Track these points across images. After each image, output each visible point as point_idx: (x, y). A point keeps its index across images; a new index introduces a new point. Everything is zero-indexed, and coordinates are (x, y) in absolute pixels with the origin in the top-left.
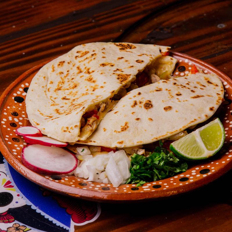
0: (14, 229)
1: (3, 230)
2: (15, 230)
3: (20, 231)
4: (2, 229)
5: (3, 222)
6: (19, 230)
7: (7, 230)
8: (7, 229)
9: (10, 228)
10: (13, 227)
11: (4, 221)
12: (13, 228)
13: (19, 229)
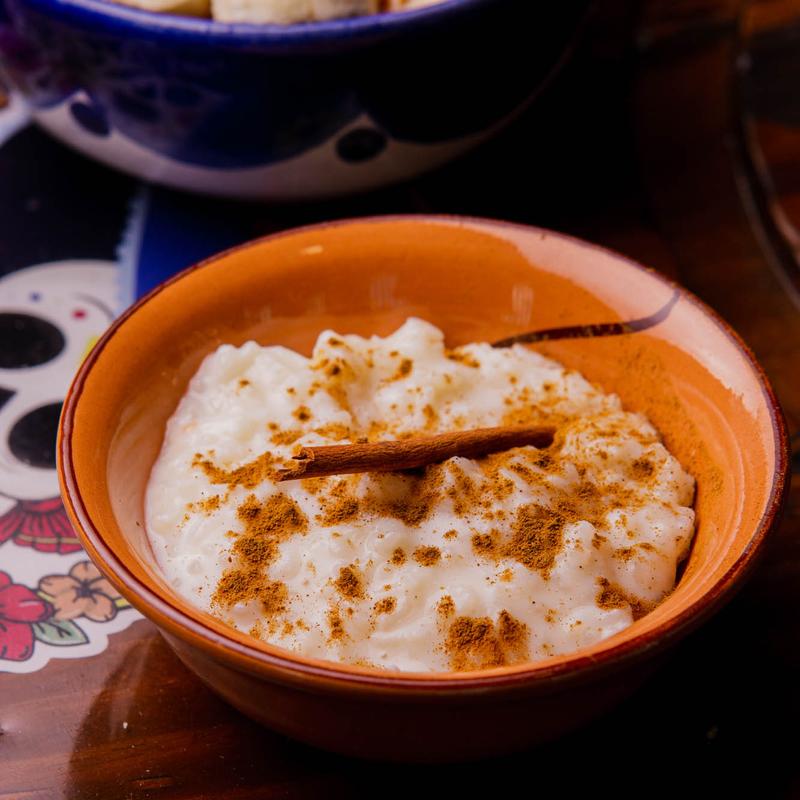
0: (73, 587)
1: (18, 586)
2: (73, 594)
3: (95, 601)
4: (17, 579)
5: (33, 545)
6: (95, 596)
7: (39, 589)
8: (41, 581)
9: (52, 581)
10: (70, 575)
11: (40, 540)
12: (69, 582)
13: (98, 591)
